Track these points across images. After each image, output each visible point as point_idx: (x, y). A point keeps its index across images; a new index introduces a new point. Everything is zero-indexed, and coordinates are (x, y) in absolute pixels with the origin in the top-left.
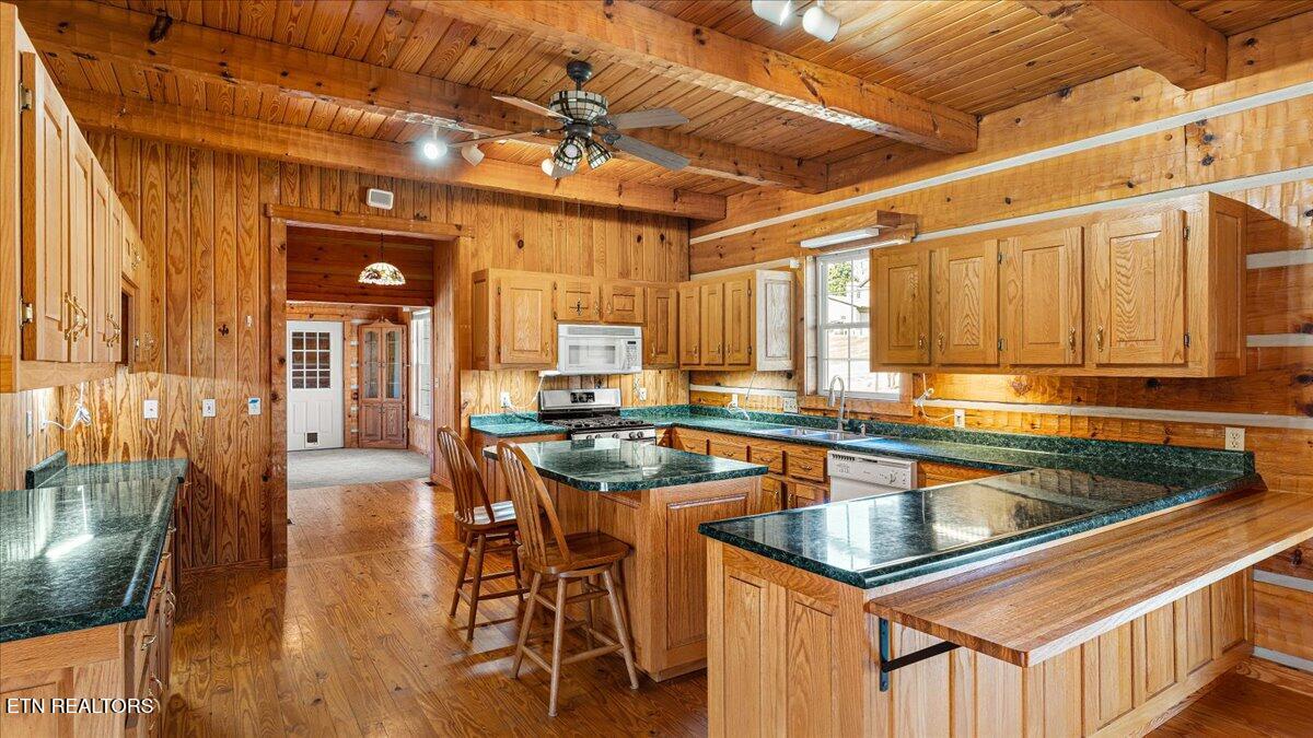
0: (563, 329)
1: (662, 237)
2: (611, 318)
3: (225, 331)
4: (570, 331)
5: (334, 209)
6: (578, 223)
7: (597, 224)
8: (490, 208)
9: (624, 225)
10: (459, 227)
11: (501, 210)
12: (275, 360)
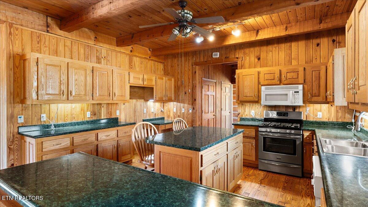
0: (263, 88)
1: (334, 41)
2: (286, 82)
3: (186, 93)
4: (266, 89)
5: (206, 60)
6: (284, 46)
7: (294, 44)
8: (248, 49)
9: (308, 41)
10: (237, 58)
11: (252, 49)
12: (194, 100)
